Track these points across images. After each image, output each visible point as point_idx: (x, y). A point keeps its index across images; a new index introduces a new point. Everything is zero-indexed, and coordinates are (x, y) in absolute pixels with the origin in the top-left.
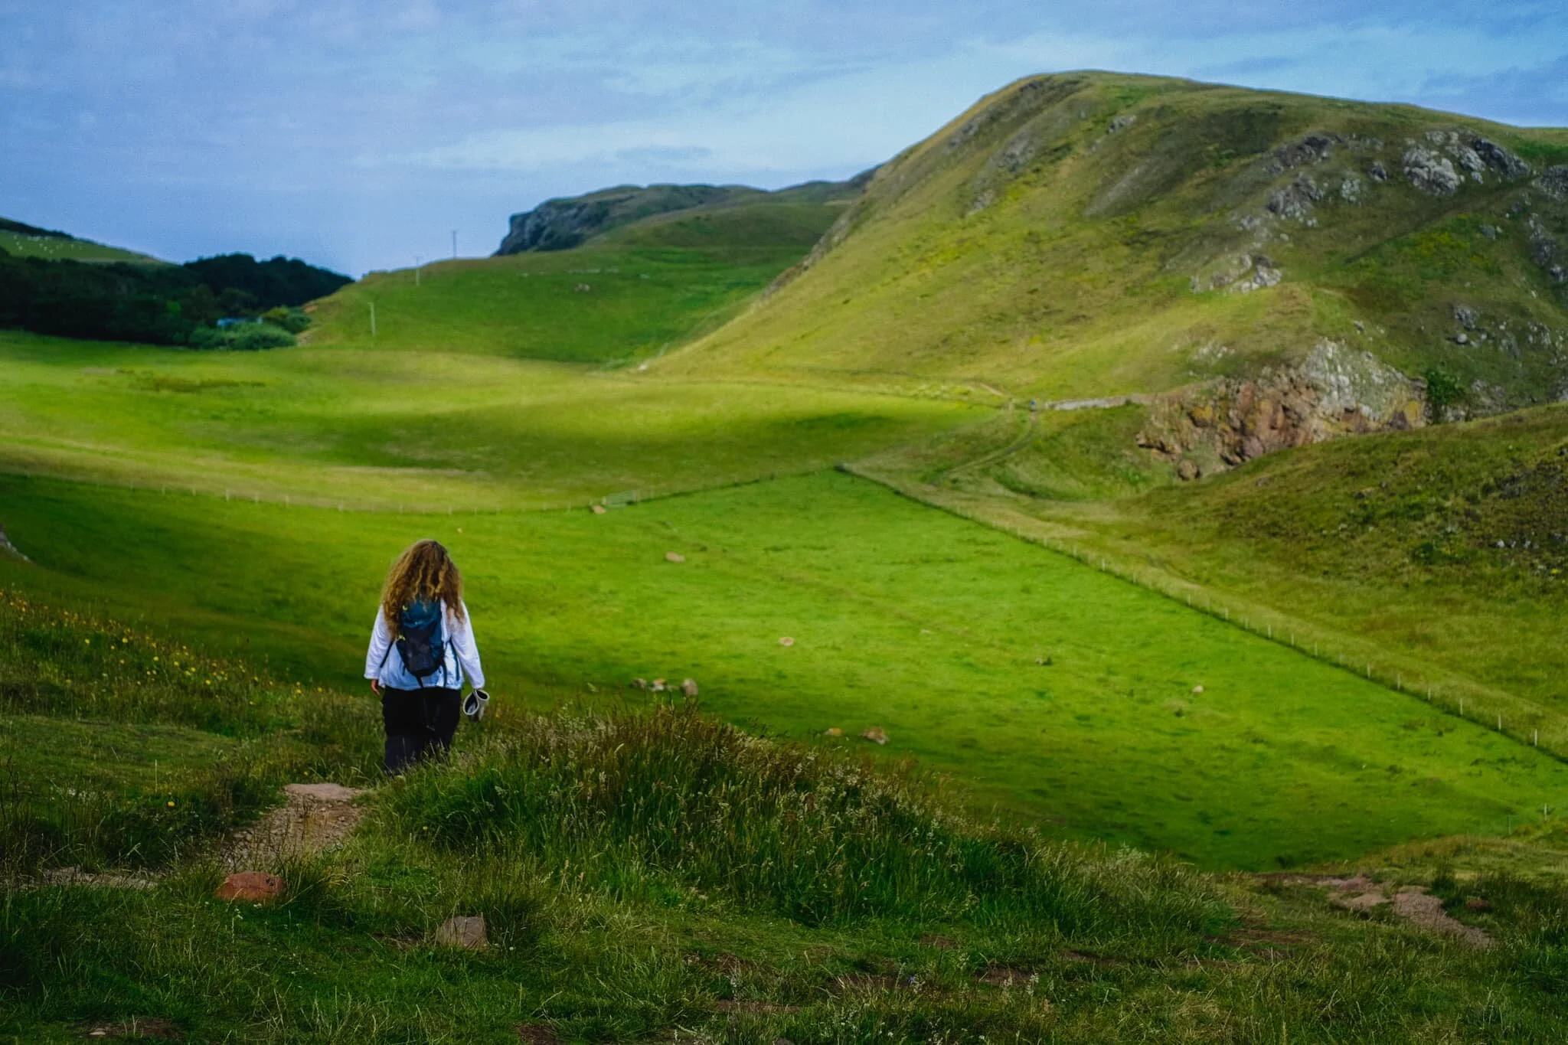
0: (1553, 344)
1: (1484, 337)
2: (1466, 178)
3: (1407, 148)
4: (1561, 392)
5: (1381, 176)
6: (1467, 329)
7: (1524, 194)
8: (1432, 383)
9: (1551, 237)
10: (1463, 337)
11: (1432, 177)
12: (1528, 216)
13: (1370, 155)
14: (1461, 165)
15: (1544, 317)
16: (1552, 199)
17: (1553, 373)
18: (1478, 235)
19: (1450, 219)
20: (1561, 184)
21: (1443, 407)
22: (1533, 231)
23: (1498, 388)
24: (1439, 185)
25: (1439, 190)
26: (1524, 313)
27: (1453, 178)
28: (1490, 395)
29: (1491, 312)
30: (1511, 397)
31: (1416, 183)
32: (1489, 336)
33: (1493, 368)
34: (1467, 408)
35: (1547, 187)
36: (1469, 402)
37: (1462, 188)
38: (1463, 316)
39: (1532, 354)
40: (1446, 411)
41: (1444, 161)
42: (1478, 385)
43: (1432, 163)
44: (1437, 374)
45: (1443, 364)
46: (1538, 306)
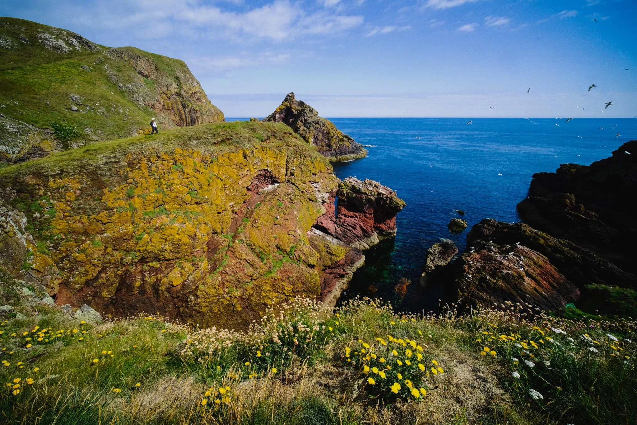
0: (124, 112)
1: (88, 108)
2: (73, 49)
3: (39, 32)
4: (132, 131)
5: (25, 40)
6: (78, 105)
7: (100, 56)
8: (57, 130)
9: (115, 73)
10: (75, 108)
11: (54, 45)
12: (104, 65)
13: (18, 32)
14: (69, 44)
15: (117, 101)
16: (113, 59)
17: (127, 123)
18: (81, 69)
19: (66, 61)
20: (116, 55)
21: (69, 142)
22: (108, 70)
23: (100, 132)
24: (59, 49)
25: (59, 51)
26: (107, 99)
27: (66, 48)
28: (96, 134)
29: (89, 97)
30: (108, 135)
31: (46, 47)
32: (91, 108)
33: (95, 122)
34: (84, 142)
35: (110, 55)
36: (84, 139)
37: (71, 52)
38: (74, 98)
39: (115, 116)
40: (71, 144)
41: (60, 40)
42: (88, 130)
43: (53, 40)
44: (61, 125)
45: (64, 120)
46: (114, 97)
